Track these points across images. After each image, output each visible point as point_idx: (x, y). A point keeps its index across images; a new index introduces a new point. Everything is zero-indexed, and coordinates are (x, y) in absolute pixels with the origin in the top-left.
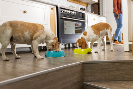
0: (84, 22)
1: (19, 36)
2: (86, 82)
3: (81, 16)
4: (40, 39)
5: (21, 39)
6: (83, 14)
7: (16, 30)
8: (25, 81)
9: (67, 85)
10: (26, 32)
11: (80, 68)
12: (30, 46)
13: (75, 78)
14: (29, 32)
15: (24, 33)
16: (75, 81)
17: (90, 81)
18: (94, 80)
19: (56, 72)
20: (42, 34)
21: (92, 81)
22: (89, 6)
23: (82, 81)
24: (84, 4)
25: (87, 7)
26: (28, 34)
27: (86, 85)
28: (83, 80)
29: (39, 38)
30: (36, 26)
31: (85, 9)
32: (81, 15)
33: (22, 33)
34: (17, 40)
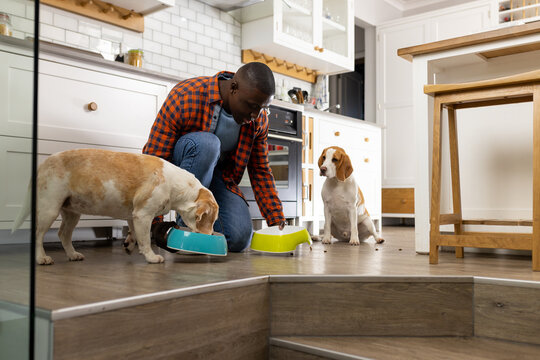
0: (299, 146)
1: (89, 194)
2: (276, 336)
3: (287, 122)
4: (153, 206)
5: (94, 202)
6: (296, 115)
7: (80, 176)
8: (113, 313)
9: (220, 338)
10: (108, 180)
11: (260, 295)
12: (125, 223)
13: (245, 324)
14: (116, 180)
15: (101, 185)
16: (245, 331)
17: (288, 336)
18: (300, 331)
19: (190, 300)
20: (157, 188)
21: (295, 335)
22: (324, 84)
23: (265, 332)
24: (302, 75)
25: (314, 84)
26: (116, 186)
27: (275, 345)
28: (268, 329)
29: (149, 200)
30: (139, 163)
31: (305, 93)
32: (288, 117)
33: (97, 183)
34: (84, 204)
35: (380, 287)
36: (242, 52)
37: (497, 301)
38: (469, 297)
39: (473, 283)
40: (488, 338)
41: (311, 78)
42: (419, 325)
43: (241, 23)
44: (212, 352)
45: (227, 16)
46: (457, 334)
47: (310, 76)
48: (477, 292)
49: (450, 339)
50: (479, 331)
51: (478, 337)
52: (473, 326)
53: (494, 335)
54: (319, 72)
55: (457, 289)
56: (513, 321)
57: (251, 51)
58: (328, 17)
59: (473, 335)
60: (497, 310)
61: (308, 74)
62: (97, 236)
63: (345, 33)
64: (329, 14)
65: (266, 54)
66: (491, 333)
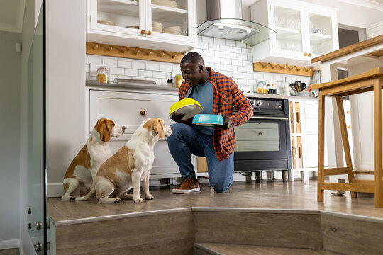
0: (286, 122)
3: (277, 107)
6: (283, 102)
8: (88, 224)
11: (186, 218)
13: (175, 234)
16: (175, 238)
18: (211, 240)
23: (191, 239)
24: (302, 72)
25: (312, 77)
28: (193, 238)
32: (277, 104)
35: (258, 216)
36: (254, 64)
37: (333, 227)
38: (318, 223)
39: (320, 215)
40: (330, 251)
41: (309, 73)
42: (284, 240)
43: (252, 46)
44: (153, 248)
45: (242, 44)
46: (310, 247)
47: (308, 72)
48: (323, 221)
49: (304, 250)
50: (326, 246)
51: (325, 250)
52: (322, 243)
53: (332, 249)
54: (315, 69)
55: (309, 218)
56: (342, 241)
57: (259, 62)
58: (315, 32)
59: (322, 248)
60: (333, 233)
61: (306, 71)
62: (162, 183)
63: (331, 39)
64: (317, 29)
65: (272, 63)
66: (331, 248)
